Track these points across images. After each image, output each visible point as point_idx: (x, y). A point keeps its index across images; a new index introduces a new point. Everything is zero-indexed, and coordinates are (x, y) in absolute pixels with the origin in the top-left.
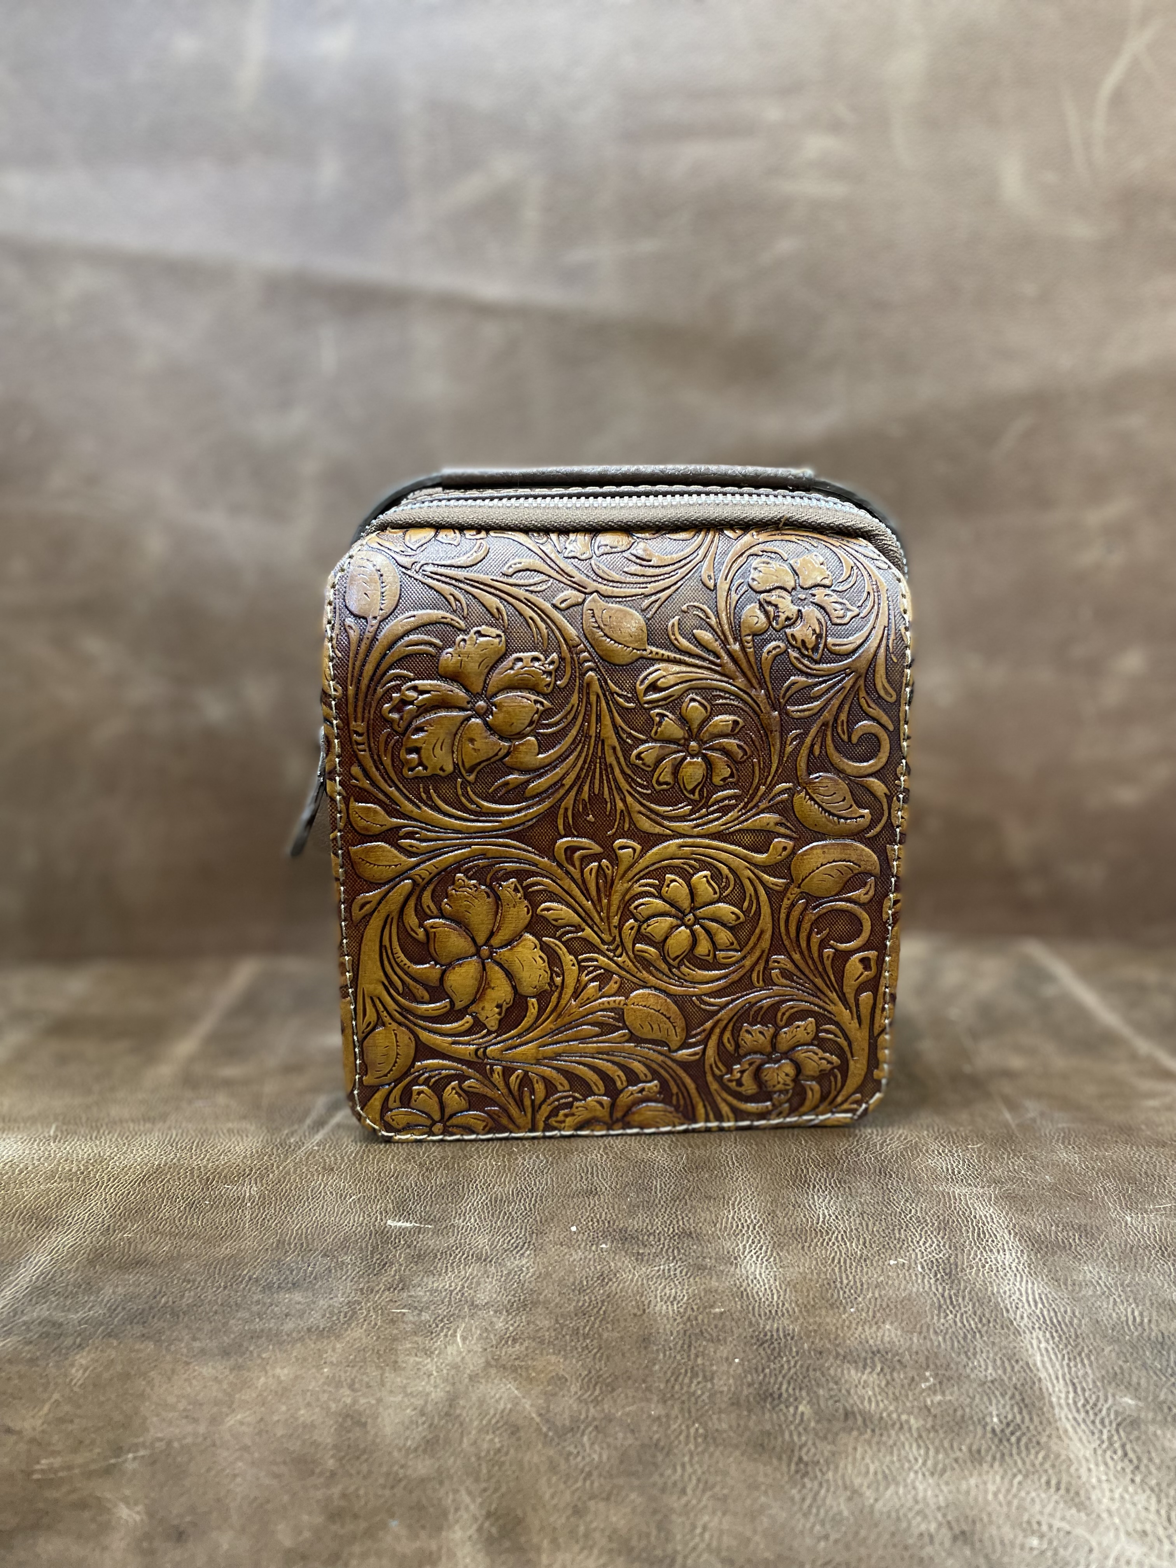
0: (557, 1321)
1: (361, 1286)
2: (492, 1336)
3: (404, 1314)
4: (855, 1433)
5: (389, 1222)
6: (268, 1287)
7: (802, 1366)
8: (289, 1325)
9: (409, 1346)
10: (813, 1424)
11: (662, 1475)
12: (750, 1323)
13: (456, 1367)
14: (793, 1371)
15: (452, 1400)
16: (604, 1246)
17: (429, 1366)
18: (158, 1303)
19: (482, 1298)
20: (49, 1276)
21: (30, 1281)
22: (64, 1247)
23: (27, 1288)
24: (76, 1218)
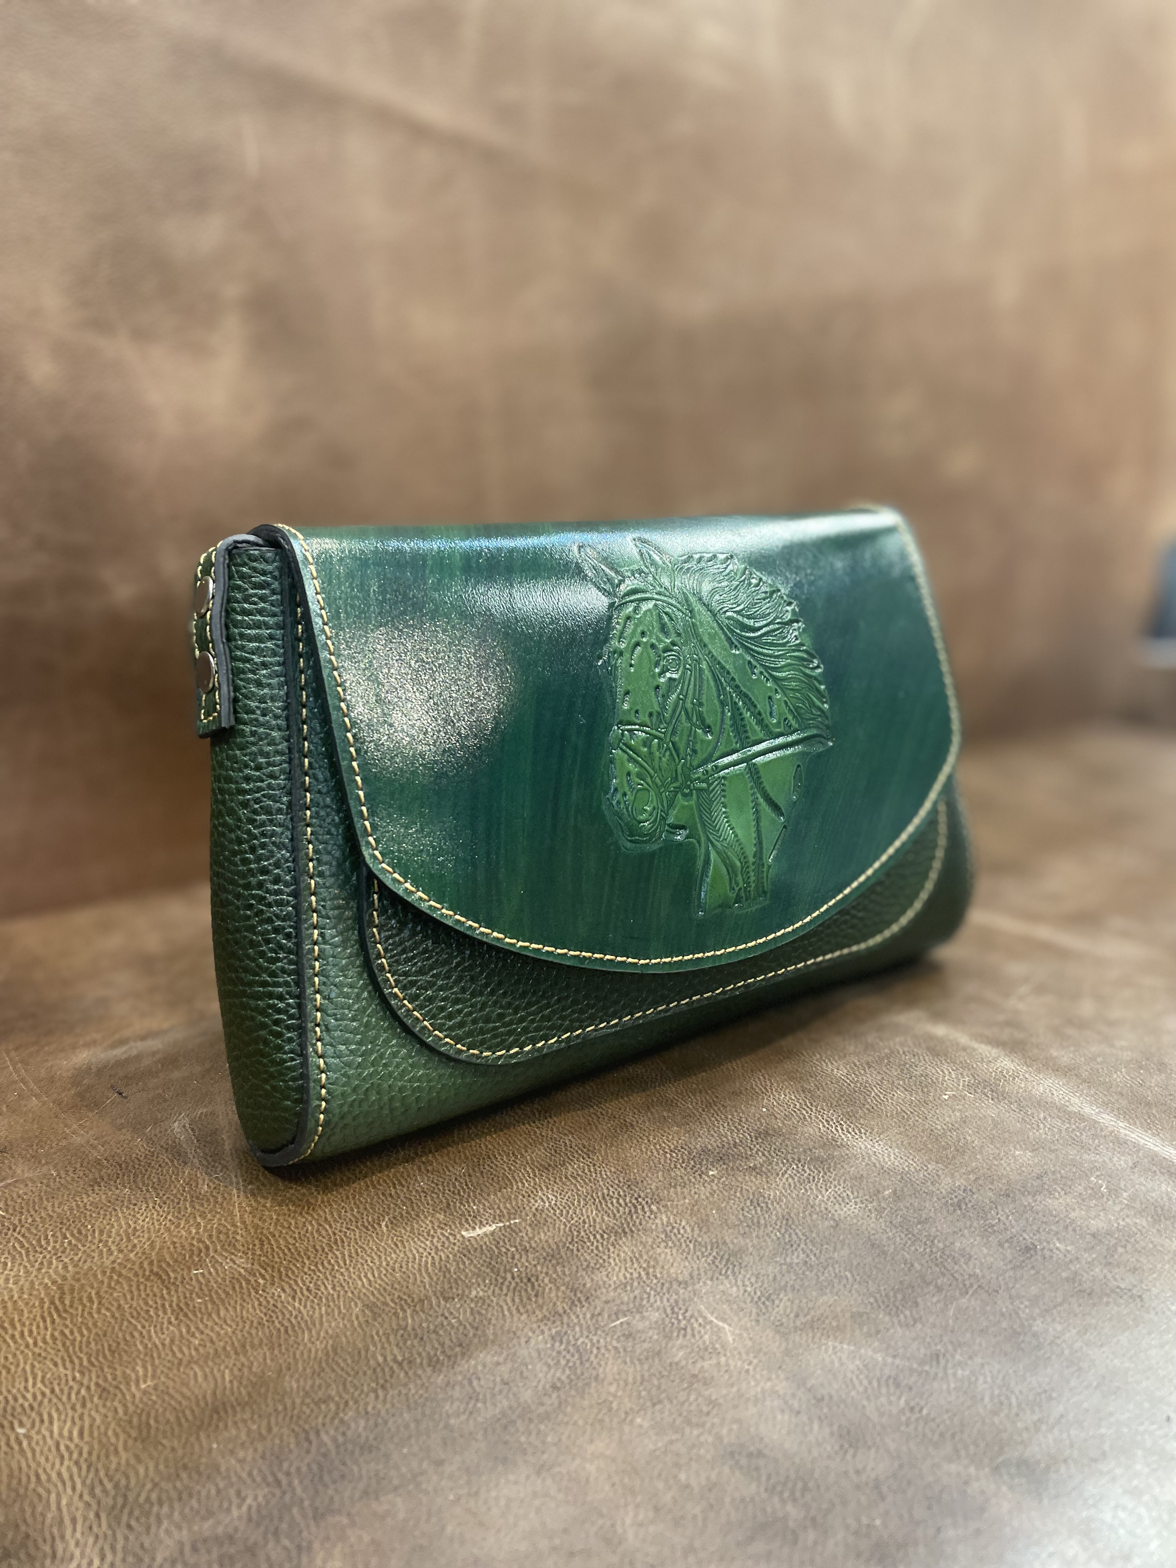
1: (538, 1313)
2: (743, 1304)
3: (628, 1324)
4: (1121, 1249)
5: (465, 1234)
6: (436, 1363)
8: (525, 1394)
9: (682, 1353)
10: (1087, 1256)
12: (925, 1193)
13: (757, 1351)
15: (802, 1384)
16: (711, 1173)
20: (109, 1486)
21: (88, 1505)
22: (71, 1439)
23: (97, 1516)
24: (29, 1396)
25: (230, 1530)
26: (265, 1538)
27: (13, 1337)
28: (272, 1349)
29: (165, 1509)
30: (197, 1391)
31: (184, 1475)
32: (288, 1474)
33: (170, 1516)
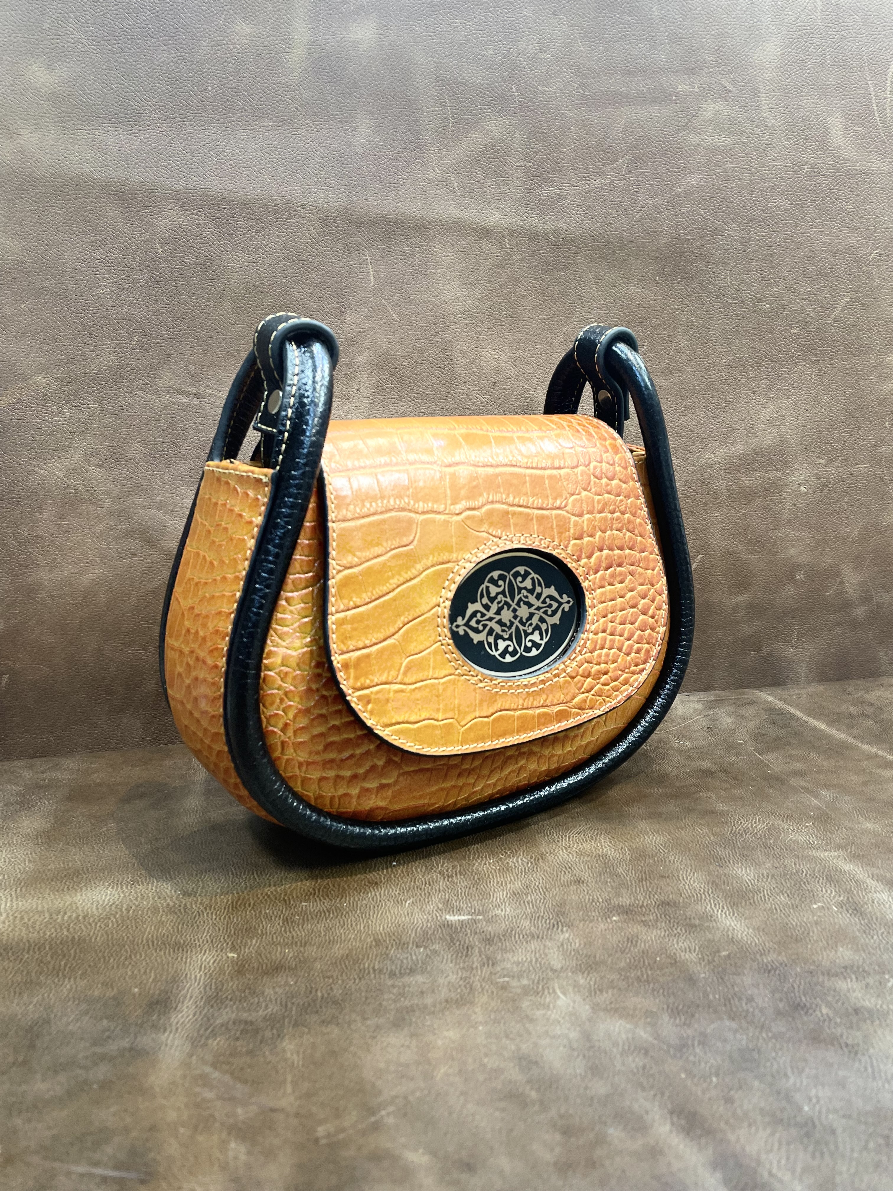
0: (621, 975)
1: (462, 965)
2: (582, 989)
3: (508, 982)
4: (868, 1022)
5: (448, 917)
6: (392, 975)
7: (805, 984)
8: (429, 1000)
9: (528, 1003)
10: (838, 1020)
11: (765, 1067)
12: (751, 959)
13: (572, 1014)
14: (801, 988)
15: (587, 1036)
16: (614, 918)
17: (553, 1016)
18: (317, 995)
19: (557, 965)
20: (213, 987)
21: (201, 992)
22: (209, 963)
23: (202, 998)
24: (201, 941)
25: (254, 1020)
26: (267, 1028)
27: (207, 914)
28: (318, 948)
29: (231, 1003)
30: (274, 957)
31: (247, 991)
32: (293, 1004)
33: (231, 1007)
